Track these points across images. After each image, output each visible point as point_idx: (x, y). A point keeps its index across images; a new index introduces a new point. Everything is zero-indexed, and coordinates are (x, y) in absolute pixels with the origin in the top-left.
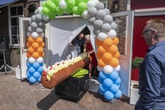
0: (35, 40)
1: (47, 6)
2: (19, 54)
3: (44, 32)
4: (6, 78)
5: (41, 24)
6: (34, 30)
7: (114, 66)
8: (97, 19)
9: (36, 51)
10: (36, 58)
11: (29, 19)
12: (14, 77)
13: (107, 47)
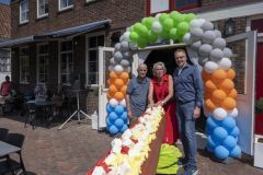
0: (119, 75)
1: (136, 30)
2: (97, 95)
3: (131, 65)
4: (79, 128)
5: (127, 54)
6: (118, 62)
7: (229, 109)
8: (203, 43)
9: (119, 90)
10: (119, 100)
11: (112, 49)
12: (89, 126)
13: (218, 82)
